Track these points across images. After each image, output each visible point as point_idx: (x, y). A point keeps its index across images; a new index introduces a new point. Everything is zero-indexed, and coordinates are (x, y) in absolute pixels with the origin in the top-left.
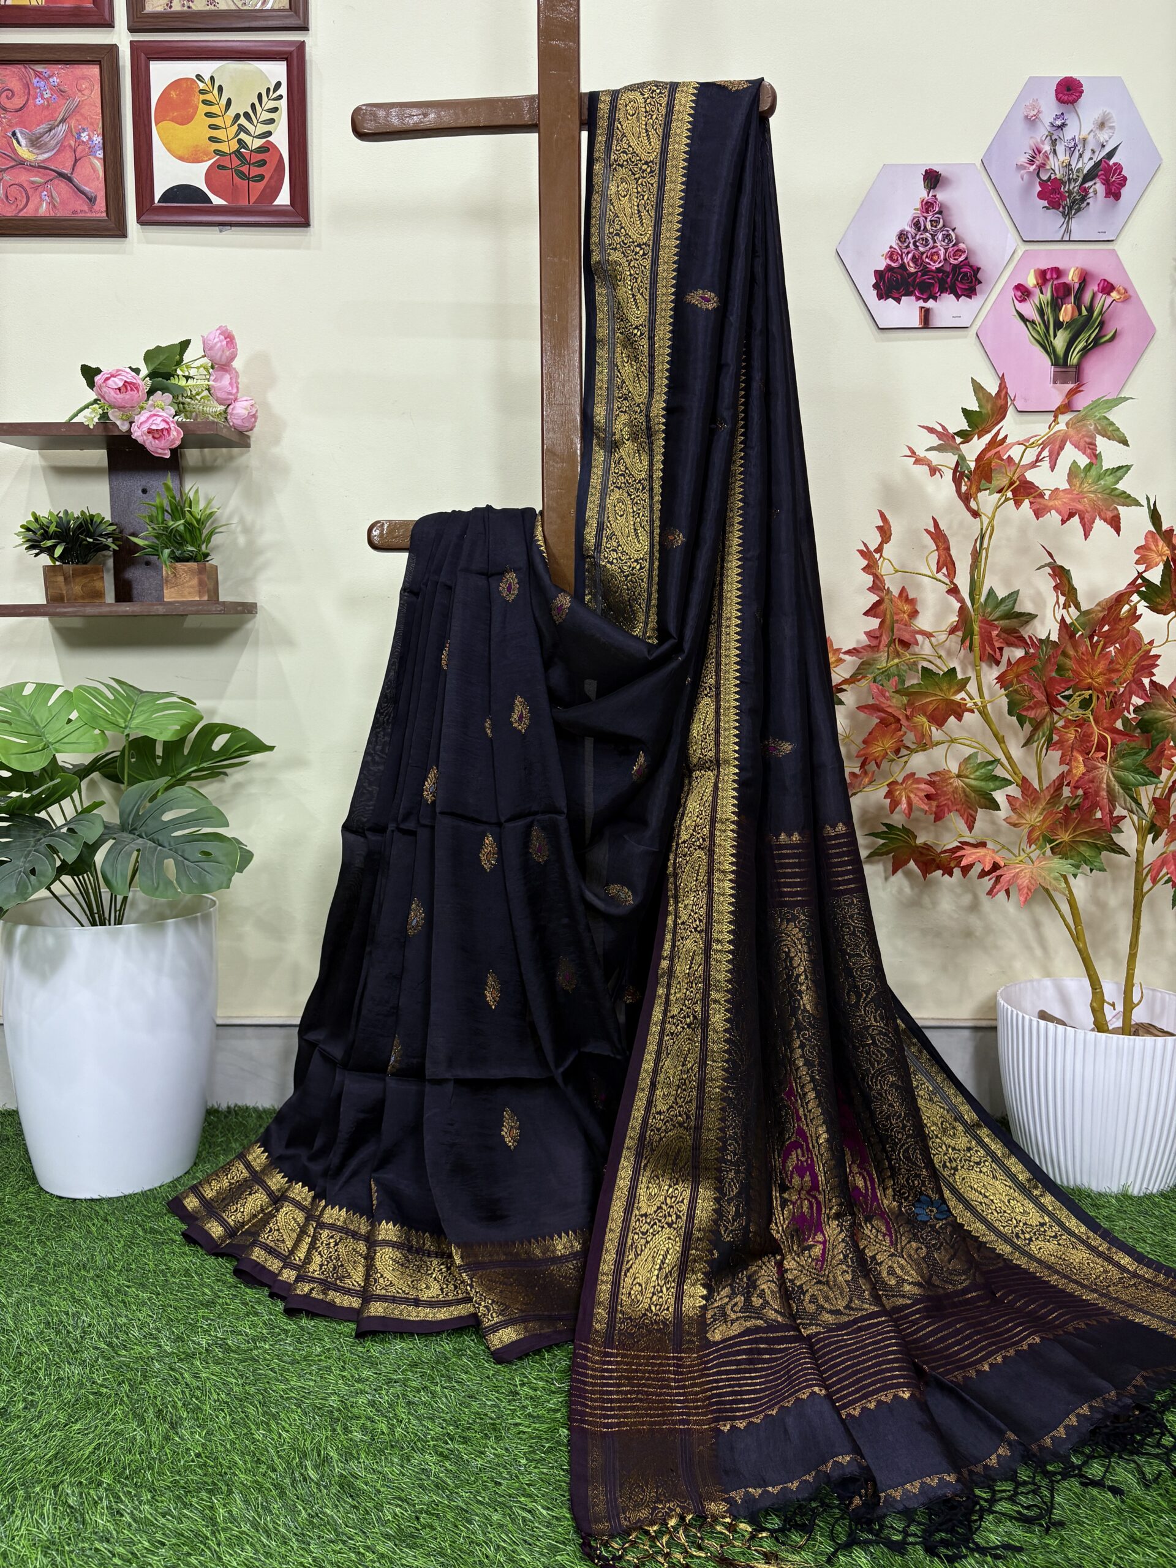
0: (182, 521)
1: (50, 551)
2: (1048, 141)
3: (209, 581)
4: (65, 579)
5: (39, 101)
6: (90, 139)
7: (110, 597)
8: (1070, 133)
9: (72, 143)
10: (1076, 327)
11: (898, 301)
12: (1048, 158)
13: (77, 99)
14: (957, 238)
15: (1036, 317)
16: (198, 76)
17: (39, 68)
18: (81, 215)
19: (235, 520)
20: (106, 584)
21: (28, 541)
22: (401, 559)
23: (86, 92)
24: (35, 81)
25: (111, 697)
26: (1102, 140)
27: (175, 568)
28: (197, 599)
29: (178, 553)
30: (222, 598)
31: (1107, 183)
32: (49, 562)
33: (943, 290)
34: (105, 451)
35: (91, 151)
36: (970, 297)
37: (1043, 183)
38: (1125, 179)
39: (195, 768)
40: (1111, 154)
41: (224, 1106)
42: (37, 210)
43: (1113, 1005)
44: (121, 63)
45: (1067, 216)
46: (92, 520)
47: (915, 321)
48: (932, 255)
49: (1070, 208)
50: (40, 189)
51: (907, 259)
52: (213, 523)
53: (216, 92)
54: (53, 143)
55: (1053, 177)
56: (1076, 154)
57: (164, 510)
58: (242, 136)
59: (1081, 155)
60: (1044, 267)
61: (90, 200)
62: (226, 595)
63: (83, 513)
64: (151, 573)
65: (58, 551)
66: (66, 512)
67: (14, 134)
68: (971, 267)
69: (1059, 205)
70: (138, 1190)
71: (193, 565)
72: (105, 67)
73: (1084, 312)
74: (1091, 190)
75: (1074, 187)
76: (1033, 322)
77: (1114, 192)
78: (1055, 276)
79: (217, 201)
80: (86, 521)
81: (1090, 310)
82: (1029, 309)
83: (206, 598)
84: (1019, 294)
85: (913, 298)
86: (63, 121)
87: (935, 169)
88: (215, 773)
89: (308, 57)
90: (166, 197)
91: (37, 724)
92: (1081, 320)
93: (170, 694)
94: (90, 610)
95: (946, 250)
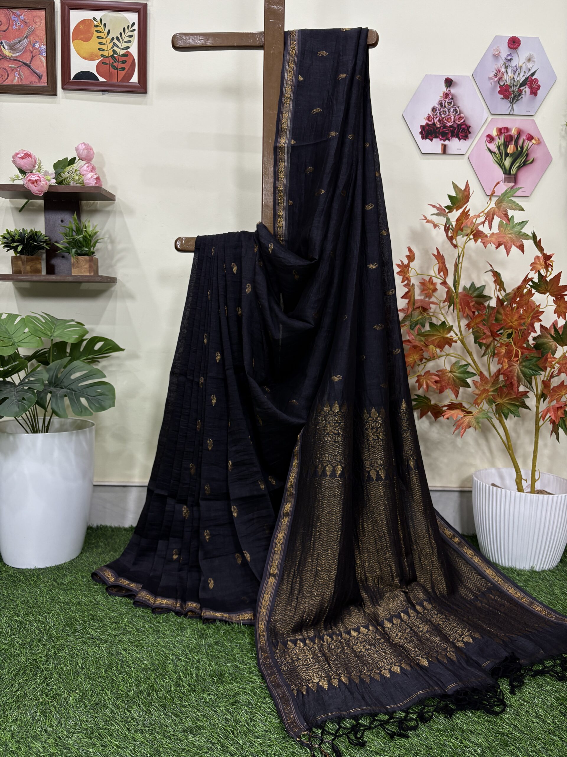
0: (82, 236)
1: (15, 249)
2: (504, 66)
3: (94, 265)
4: (22, 262)
5: (15, 27)
6: (40, 47)
7: (44, 272)
8: (514, 63)
9: (31, 48)
10: (515, 156)
11: (431, 140)
12: (503, 74)
13: (34, 27)
14: (460, 111)
15: (497, 151)
16: (94, 18)
17: (15, 11)
18: (34, 84)
19: (107, 236)
20: (42, 266)
21: (4, 243)
22: (190, 257)
23: (38, 24)
24: (12, 17)
25: (44, 321)
26: (529, 67)
27: (77, 259)
28: (88, 274)
29: (79, 251)
30: (100, 274)
31: (531, 87)
32: (14, 255)
33: (453, 136)
34: (43, 201)
35: (40, 53)
36: (465, 140)
37: (501, 87)
38: (539, 86)
39: (85, 358)
40: (533, 74)
41: (95, 525)
42: (12, 81)
43: (526, 480)
44: (56, 10)
45: (512, 103)
46: (36, 234)
47: (440, 151)
48: (448, 119)
49: (514, 99)
50: (14, 71)
51: (436, 120)
52: (96, 238)
53: (102, 26)
54: (21, 48)
55: (506, 84)
56: (517, 73)
57: (73, 230)
58: (115, 48)
59: (519, 74)
60: (500, 127)
61: (39, 77)
62: (102, 272)
63: (32, 230)
64: (64, 261)
65: (19, 249)
66: (23, 229)
67: (2, 43)
68: (466, 125)
69: (508, 97)
70: (54, 565)
71: (87, 257)
72: (48, 11)
73: (519, 149)
74: (523, 91)
75: (516, 89)
76: (495, 153)
77: (534, 92)
78: (506, 131)
79: (101, 79)
80: (33, 234)
81: (522, 148)
82: (493, 147)
83: (92, 274)
84: (489, 139)
85: (438, 139)
86: (26, 37)
87: (450, 77)
88: (93, 361)
89: (148, 12)
90: (76, 77)
91: (9, 333)
92: (517, 153)
93: (72, 320)
94: (35, 278)
95: (455, 117)
